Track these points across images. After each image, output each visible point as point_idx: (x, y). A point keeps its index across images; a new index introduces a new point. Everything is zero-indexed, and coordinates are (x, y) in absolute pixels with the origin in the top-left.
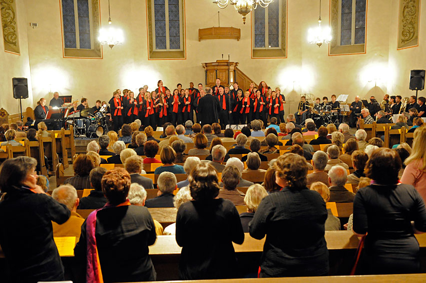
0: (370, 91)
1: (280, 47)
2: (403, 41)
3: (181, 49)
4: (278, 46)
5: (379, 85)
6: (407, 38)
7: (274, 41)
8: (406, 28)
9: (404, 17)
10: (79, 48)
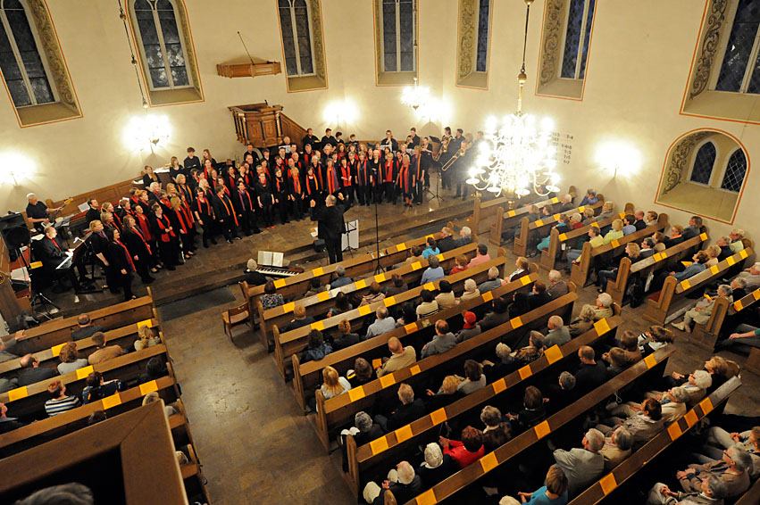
0: (424, 127)
1: (315, 73)
2: (461, 76)
3: (192, 85)
4: (312, 72)
5: (433, 121)
6: (464, 73)
7: (307, 67)
8: (464, 62)
9: (462, 49)
10: (36, 104)
